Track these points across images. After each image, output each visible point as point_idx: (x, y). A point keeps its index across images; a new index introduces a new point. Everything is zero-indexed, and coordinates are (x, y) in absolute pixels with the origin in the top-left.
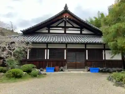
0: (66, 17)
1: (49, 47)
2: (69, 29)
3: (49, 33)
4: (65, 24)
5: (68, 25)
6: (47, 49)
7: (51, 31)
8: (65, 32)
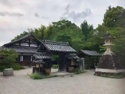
0: (31, 38)
1: (23, 55)
5: (31, 42)
7: (21, 45)
8: (29, 45)
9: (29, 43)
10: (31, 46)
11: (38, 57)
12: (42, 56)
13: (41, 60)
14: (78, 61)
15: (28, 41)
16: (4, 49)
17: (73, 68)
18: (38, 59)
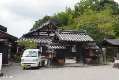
0: (50, 26)
1: (42, 45)
2: (51, 33)
3: (39, 35)
4: (49, 30)
5: (51, 30)
6: (41, 46)
7: (40, 34)
8: (49, 35)
9: (49, 32)
10: (50, 35)
11: (50, 47)
12: (55, 46)
13: (53, 50)
14: (96, 52)
15: (47, 30)
16: (24, 40)
17: (90, 59)
18: (50, 50)
